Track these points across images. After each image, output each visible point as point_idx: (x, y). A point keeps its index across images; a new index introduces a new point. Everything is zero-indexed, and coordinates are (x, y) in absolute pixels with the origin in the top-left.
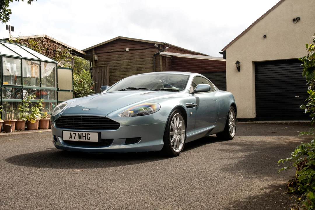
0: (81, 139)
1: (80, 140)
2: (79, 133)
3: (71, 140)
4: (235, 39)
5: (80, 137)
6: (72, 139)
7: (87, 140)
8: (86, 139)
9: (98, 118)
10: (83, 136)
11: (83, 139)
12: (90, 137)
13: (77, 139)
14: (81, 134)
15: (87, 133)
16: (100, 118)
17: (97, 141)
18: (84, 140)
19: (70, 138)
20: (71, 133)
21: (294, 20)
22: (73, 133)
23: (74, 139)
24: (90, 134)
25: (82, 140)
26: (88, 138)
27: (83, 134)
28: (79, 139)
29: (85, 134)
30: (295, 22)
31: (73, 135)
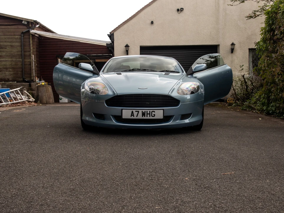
0: (145, 116)
1: (144, 118)
2: (142, 111)
3: (132, 117)
4: (123, 23)
5: (143, 114)
6: (134, 116)
7: (151, 118)
8: (150, 116)
9: (160, 97)
10: (147, 114)
11: (147, 116)
12: (154, 115)
13: (140, 117)
14: (145, 111)
15: (151, 111)
16: (162, 96)
17: (162, 118)
18: (148, 118)
19: (131, 116)
20: (132, 112)
21: (178, 10)
22: (136, 111)
23: (137, 116)
24: (154, 112)
25: (146, 118)
26: (153, 115)
27: (147, 111)
28: (143, 116)
29: (150, 111)
30: (179, 12)
31: (135, 114)
